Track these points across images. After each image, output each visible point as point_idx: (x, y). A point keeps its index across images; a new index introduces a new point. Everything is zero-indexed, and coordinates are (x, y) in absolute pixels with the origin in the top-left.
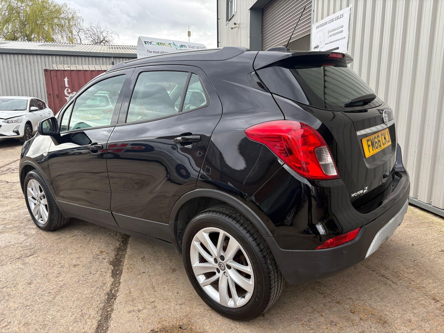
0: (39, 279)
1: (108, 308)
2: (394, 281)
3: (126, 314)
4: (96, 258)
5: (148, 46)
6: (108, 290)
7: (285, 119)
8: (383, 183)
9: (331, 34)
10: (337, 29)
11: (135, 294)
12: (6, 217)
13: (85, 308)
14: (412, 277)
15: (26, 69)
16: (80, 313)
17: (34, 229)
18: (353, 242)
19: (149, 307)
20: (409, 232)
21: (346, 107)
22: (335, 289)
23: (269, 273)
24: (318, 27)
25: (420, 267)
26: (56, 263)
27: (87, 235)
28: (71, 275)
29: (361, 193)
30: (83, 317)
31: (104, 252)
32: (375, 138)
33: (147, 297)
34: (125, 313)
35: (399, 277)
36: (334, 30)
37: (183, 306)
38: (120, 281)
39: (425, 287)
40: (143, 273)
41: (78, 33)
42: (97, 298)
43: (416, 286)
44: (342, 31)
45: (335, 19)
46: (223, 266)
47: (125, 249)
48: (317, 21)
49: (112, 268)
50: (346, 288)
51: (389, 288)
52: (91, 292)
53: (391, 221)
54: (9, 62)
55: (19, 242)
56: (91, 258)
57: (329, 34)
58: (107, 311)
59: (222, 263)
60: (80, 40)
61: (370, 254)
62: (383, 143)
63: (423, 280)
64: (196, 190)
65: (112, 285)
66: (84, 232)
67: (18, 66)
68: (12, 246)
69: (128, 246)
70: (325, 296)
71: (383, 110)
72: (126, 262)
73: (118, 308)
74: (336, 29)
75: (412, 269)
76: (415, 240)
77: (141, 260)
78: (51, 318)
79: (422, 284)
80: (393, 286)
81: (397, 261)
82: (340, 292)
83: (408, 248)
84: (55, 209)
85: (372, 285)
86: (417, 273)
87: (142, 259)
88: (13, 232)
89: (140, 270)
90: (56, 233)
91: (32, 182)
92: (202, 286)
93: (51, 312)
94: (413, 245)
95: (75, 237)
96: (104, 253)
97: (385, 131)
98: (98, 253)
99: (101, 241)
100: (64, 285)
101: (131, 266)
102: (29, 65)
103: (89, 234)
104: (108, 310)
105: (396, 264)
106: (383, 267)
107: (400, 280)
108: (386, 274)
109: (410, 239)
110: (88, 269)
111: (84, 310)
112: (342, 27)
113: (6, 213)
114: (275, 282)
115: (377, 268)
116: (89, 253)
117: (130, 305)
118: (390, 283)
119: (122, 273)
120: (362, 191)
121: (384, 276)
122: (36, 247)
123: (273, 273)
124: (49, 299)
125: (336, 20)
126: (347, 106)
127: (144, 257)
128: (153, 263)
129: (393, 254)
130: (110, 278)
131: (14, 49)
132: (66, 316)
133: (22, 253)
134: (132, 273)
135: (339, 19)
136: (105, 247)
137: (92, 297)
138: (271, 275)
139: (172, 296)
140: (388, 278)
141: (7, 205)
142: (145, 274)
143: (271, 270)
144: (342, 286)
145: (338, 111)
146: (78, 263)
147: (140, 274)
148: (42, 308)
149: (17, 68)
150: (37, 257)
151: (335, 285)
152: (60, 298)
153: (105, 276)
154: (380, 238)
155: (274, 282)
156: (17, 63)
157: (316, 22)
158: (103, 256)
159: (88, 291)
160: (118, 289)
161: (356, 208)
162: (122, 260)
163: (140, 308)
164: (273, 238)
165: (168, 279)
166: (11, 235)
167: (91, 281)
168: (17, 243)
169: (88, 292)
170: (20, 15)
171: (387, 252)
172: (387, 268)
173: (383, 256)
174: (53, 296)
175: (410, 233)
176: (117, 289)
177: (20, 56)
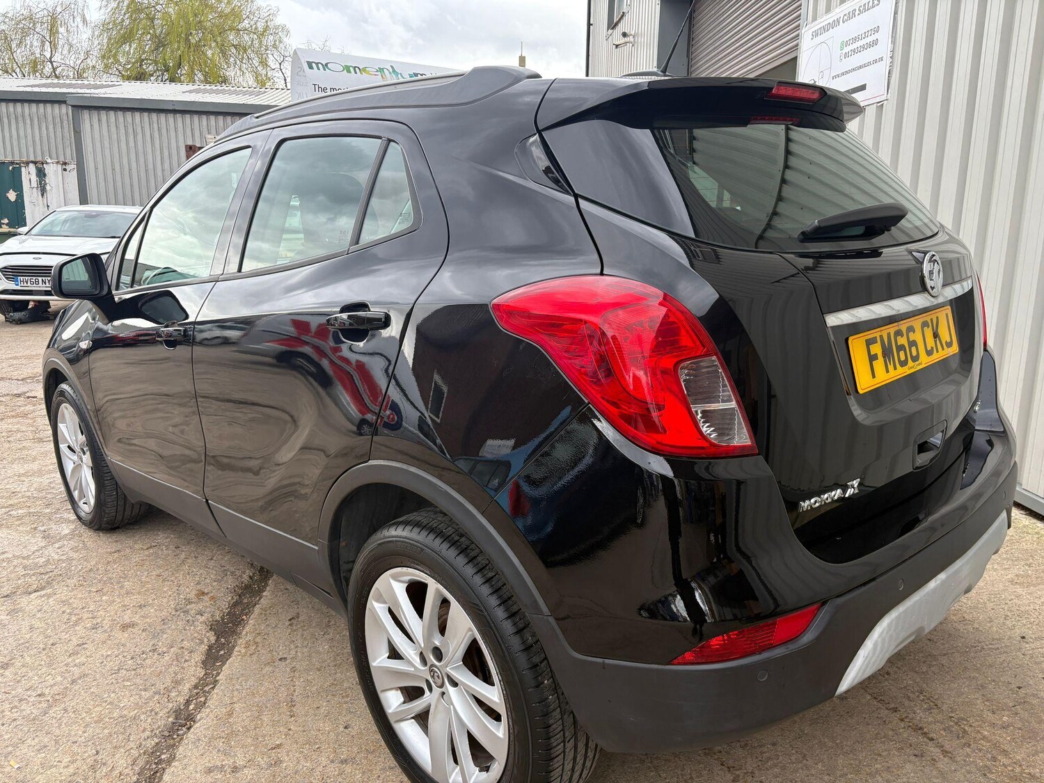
0: (30, 656)
1: (165, 751)
2: (947, 747)
3: (198, 775)
4: (181, 610)
5: (316, 75)
6: (182, 700)
7: (602, 274)
8: (917, 468)
9: (847, 49)
10: (863, 36)
11: (242, 718)
12: (18, 489)
13: (109, 746)
14: (1004, 738)
15: (150, 145)
16: (90, 761)
17: (69, 521)
18: (792, 647)
19: (262, 761)
20: (1018, 597)
21: (802, 241)
22: (769, 758)
23: (546, 715)
24: (816, 34)
25: (1032, 709)
26: (86, 616)
27: (184, 547)
28: (107, 651)
29: (836, 498)
30: (95, 772)
31: (207, 594)
32: (899, 333)
33: (268, 730)
34: (196, 772)
35: (963, 737)
36: (855, 39)
37: (348, 769)
38: (218, 678)
39: (1038, 775)
40: (280, 660)
41: (280, 64)
42: (146, 722)
43: (1010, 768)
44: (876, 42)
45: (859, 10)
46: (438, 677)
47: (261, 591)
48: (814, 19)
49: (213, 639)
50: (804, 757)
51: (927, 770)
52: (138, 703)
53: (932, 584)
54: (113, 129)
55: (25, 553)
56: (170, 610)
57: (844, 52)
58: (160, 762)
59: (436, 667)
60: (285, 80)
61: (856, 682)
62: (929, 348)
63: (1037, 753)
64: (372, 462)
65: (196, 687)
66: (179, 538)
67: (132, 137)
68: (4, 564)
69: (270, 581)
70: (738, 776)
71: (925, 253)
72: (251, 624)
73: (185, 756)
74: (860, 37)
75: (1007, 713)
76: (1031, 623)
77: (288, 623)
78: (16, 767)
79: (1031, 766)
80: (940, 765)
81: (968, 686)
82: (783, 768)
83: (1006, 646)
84: (109, 478)
85: (880, 755)
86: (1020, 729)
87: (290, 620)
88: (21, 528)
89: (276, 651)
90: (114, 537)
91: (65, 410)
92: (392, 720)
93: (24, 749)
94: (1023, 638)
95: (155, 549)
96: (206, 598)
97: (938, 315)
98: (192, 596)
99: (212, 563)
100: (80, 678)
101: (258, 639)
102: (156, 134)
103: (188, 543)
104: (163, 757)
105: (963, 694)
106: (923, 700)
107: (965, 744)
108: (930, 723)
109: (1018, 618)
110: (154, 637)
111: (105, 751)
112: (877, 30)
113: (23, 478)
114: (564, 742)
115: (907, 703)
116: (170, 596)
117: (219, 750)
118: (934, 751)
119: (230, 655)
120: (839, 491)
121: (921, 728)
122: (57, 571)
123: (559, 716)
124: (33, 711)
125: (861, 12)
126: (807, 237)
127: (298, 616)
128: (313, 635)
129: (960, 663)
130: (196, 666)
131: (124, 98)
132: (55, 763)
133: (19, 582)
134: (255, 657)
135: (868, 9)
136: (215, 581)
137: (135, 718)
138: (551, 721)
139: (329, 733)
140: (931, 735)
141: (35, 459)
142: (284, 664)
143: (552, 707)
144: (794, 751)
145: (771, 253)
146: (136, 619)
147: (270, 663)
148: (6, 737)
149: (132, 144)
150: (49, 596)
151: (774, 744)
152: (58, 712)
153: (186, 661)
154: (891, 636)
155: (560, 741)
156: (130, 130)
157: (813, 21)
158: (200, 606)
159: (132, 699)
160: (206, 699)
161: (809, 545)
162: (243, 620)
163: (240, 763)
164: (551, 620)
165: (335, 683)
166: (14, 533)
167: (148, 671)
168: (18, 557)
169: (129, 703)
170: (156, 22)
171: (945, 655)
172: (934, 705)
173: (930, 666)
174: (46, 705)
175: (1019, 602)
176: (203, 699)
177: (137, 115)
